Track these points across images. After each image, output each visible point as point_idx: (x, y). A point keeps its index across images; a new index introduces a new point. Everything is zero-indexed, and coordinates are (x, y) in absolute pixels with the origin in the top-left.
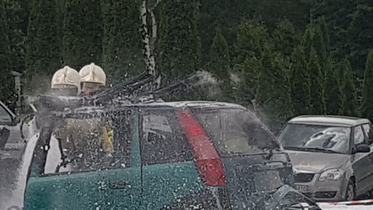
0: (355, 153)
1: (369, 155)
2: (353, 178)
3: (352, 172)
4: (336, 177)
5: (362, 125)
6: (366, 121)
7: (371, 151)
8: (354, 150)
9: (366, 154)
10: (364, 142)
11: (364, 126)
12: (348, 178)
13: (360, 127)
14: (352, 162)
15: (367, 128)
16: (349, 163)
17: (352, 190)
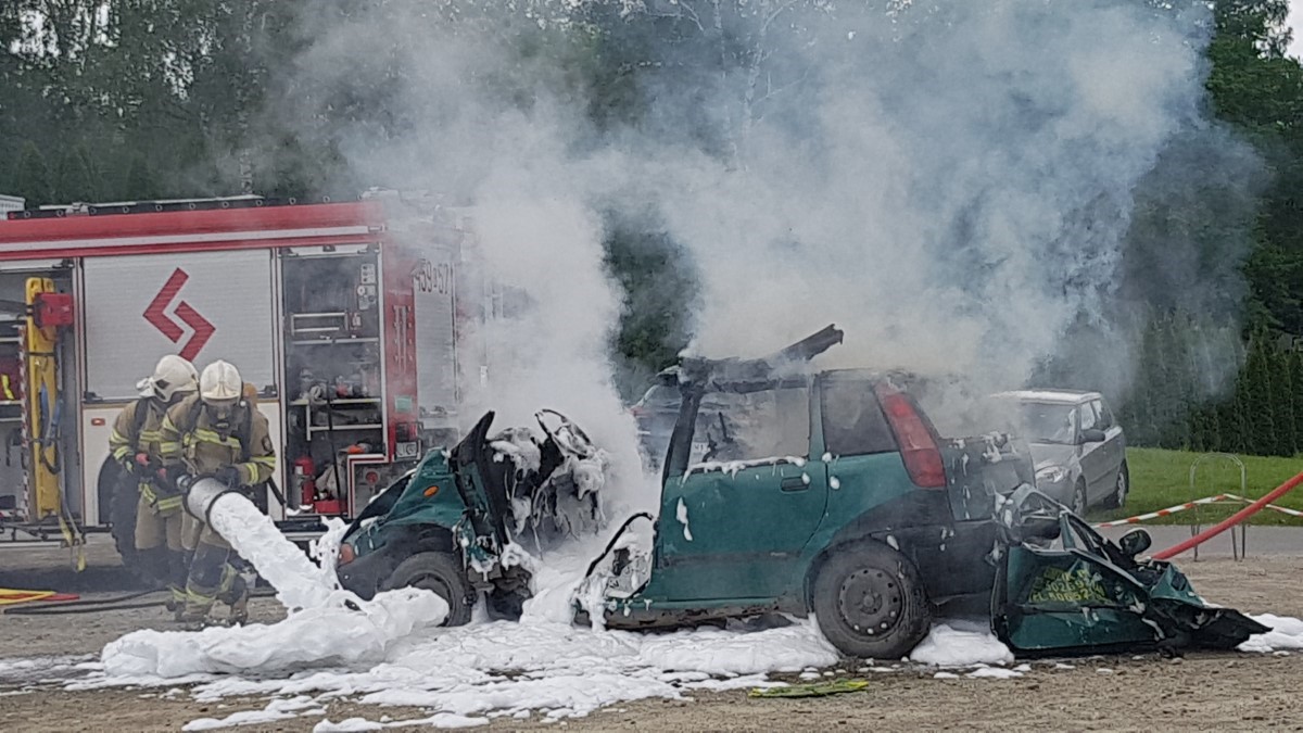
0: (1084, 442)
1: (1103, 446)
2: (1081, 478)
3: (1081, 471)
4: (1057, 479)
5: (1091, 402)
6: (1096, 395)
7: (1107, 440)
8: (1082, 439)
9: (1096, 445)
10: (1095, 426)
11: (1094, 403)
12: (1074, 480)
13: (1088, 404)
14: (1079, 456)
15: (1098, 406)
16: (1075, 460)
17: (1081, 497)
